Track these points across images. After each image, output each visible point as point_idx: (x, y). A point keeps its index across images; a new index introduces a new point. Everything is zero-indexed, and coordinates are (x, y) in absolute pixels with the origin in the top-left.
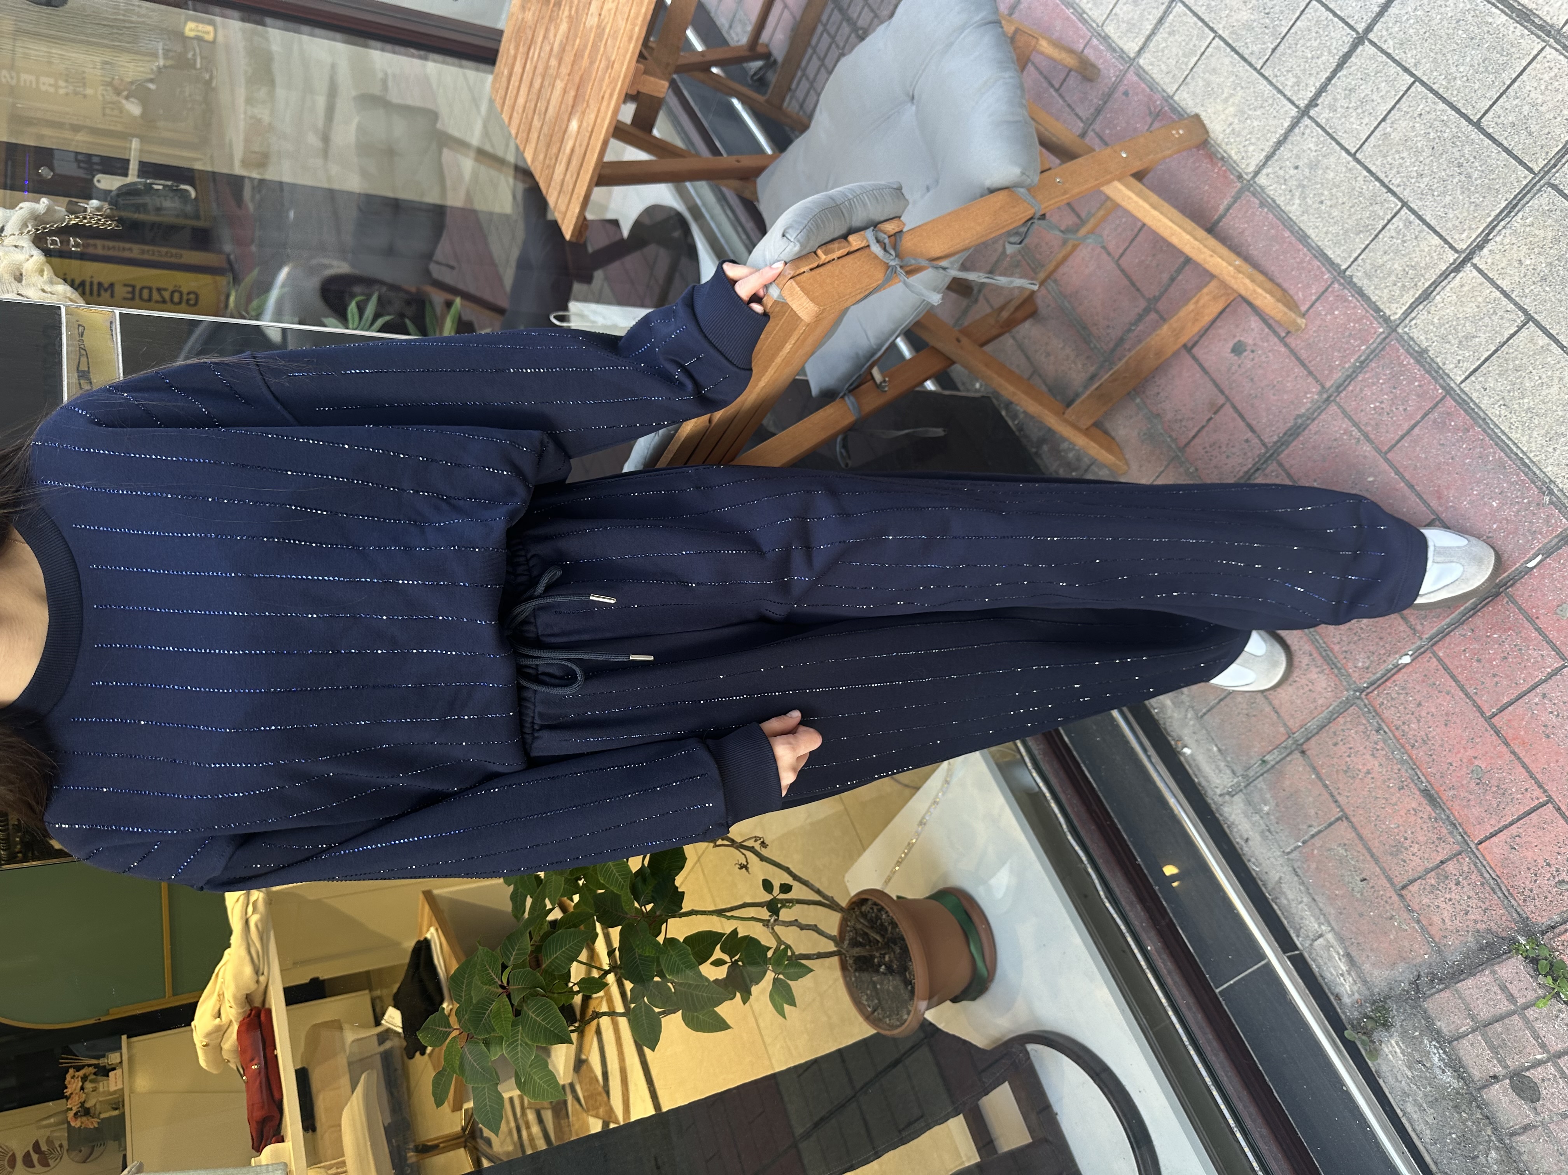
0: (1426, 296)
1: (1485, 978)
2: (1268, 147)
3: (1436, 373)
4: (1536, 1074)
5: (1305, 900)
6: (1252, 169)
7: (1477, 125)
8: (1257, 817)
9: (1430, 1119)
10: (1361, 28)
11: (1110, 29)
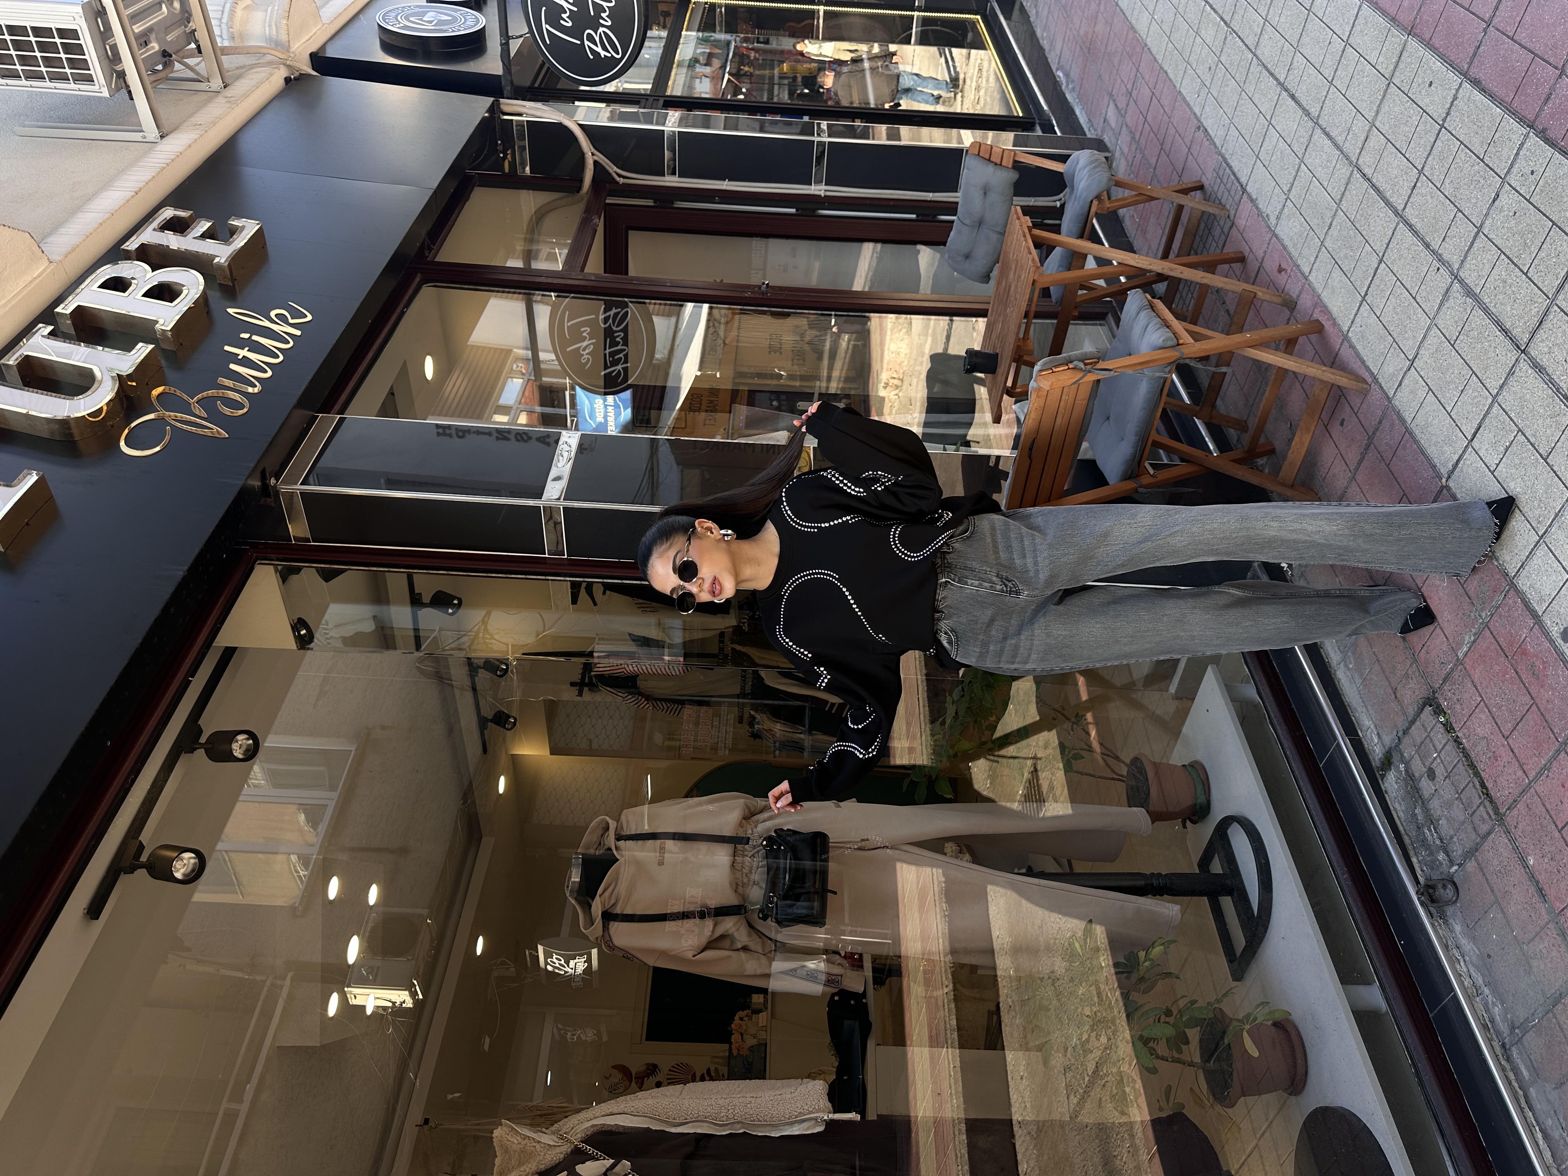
0: (1400, 384)
1: (1418, 723)
2: (1352, 317)
3: (1403, 421)
4: (1434, 766)
5: (1364, 710)
6: (1347, 329)
7: (1414, 298)
8: (1348, 673)
9: (1404, 808)
10: (1381, 255)
11: (1299, 262)
